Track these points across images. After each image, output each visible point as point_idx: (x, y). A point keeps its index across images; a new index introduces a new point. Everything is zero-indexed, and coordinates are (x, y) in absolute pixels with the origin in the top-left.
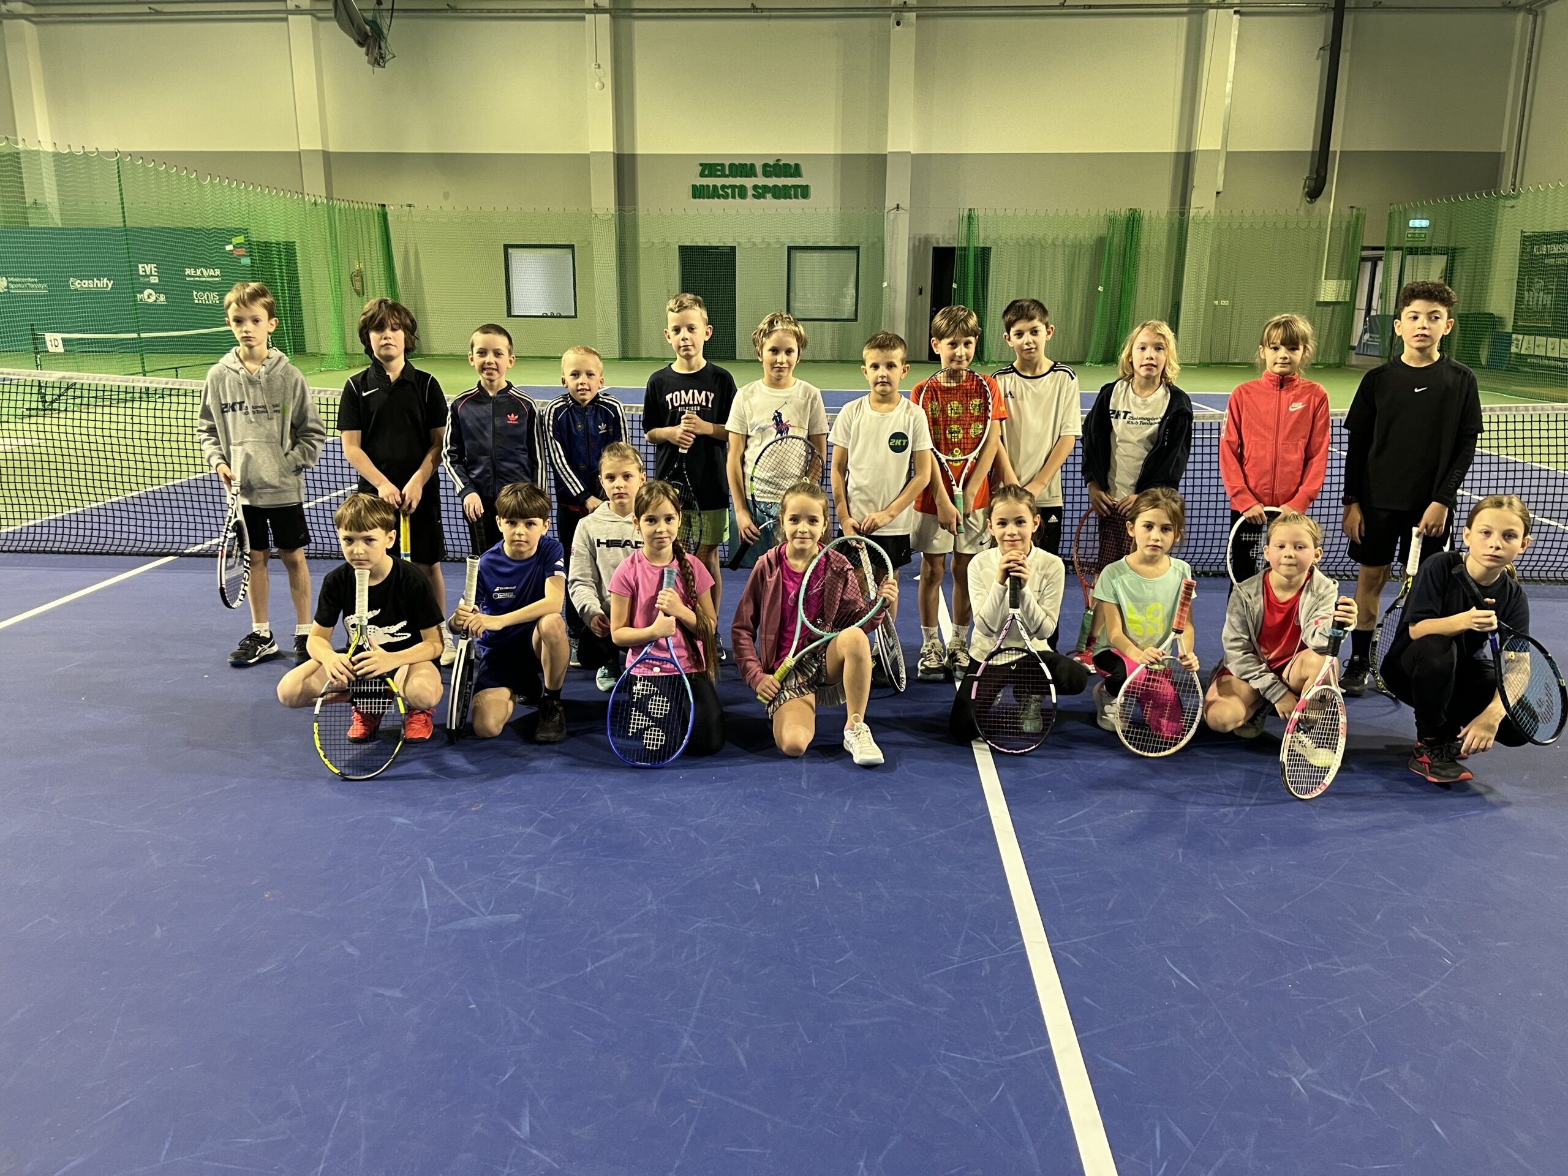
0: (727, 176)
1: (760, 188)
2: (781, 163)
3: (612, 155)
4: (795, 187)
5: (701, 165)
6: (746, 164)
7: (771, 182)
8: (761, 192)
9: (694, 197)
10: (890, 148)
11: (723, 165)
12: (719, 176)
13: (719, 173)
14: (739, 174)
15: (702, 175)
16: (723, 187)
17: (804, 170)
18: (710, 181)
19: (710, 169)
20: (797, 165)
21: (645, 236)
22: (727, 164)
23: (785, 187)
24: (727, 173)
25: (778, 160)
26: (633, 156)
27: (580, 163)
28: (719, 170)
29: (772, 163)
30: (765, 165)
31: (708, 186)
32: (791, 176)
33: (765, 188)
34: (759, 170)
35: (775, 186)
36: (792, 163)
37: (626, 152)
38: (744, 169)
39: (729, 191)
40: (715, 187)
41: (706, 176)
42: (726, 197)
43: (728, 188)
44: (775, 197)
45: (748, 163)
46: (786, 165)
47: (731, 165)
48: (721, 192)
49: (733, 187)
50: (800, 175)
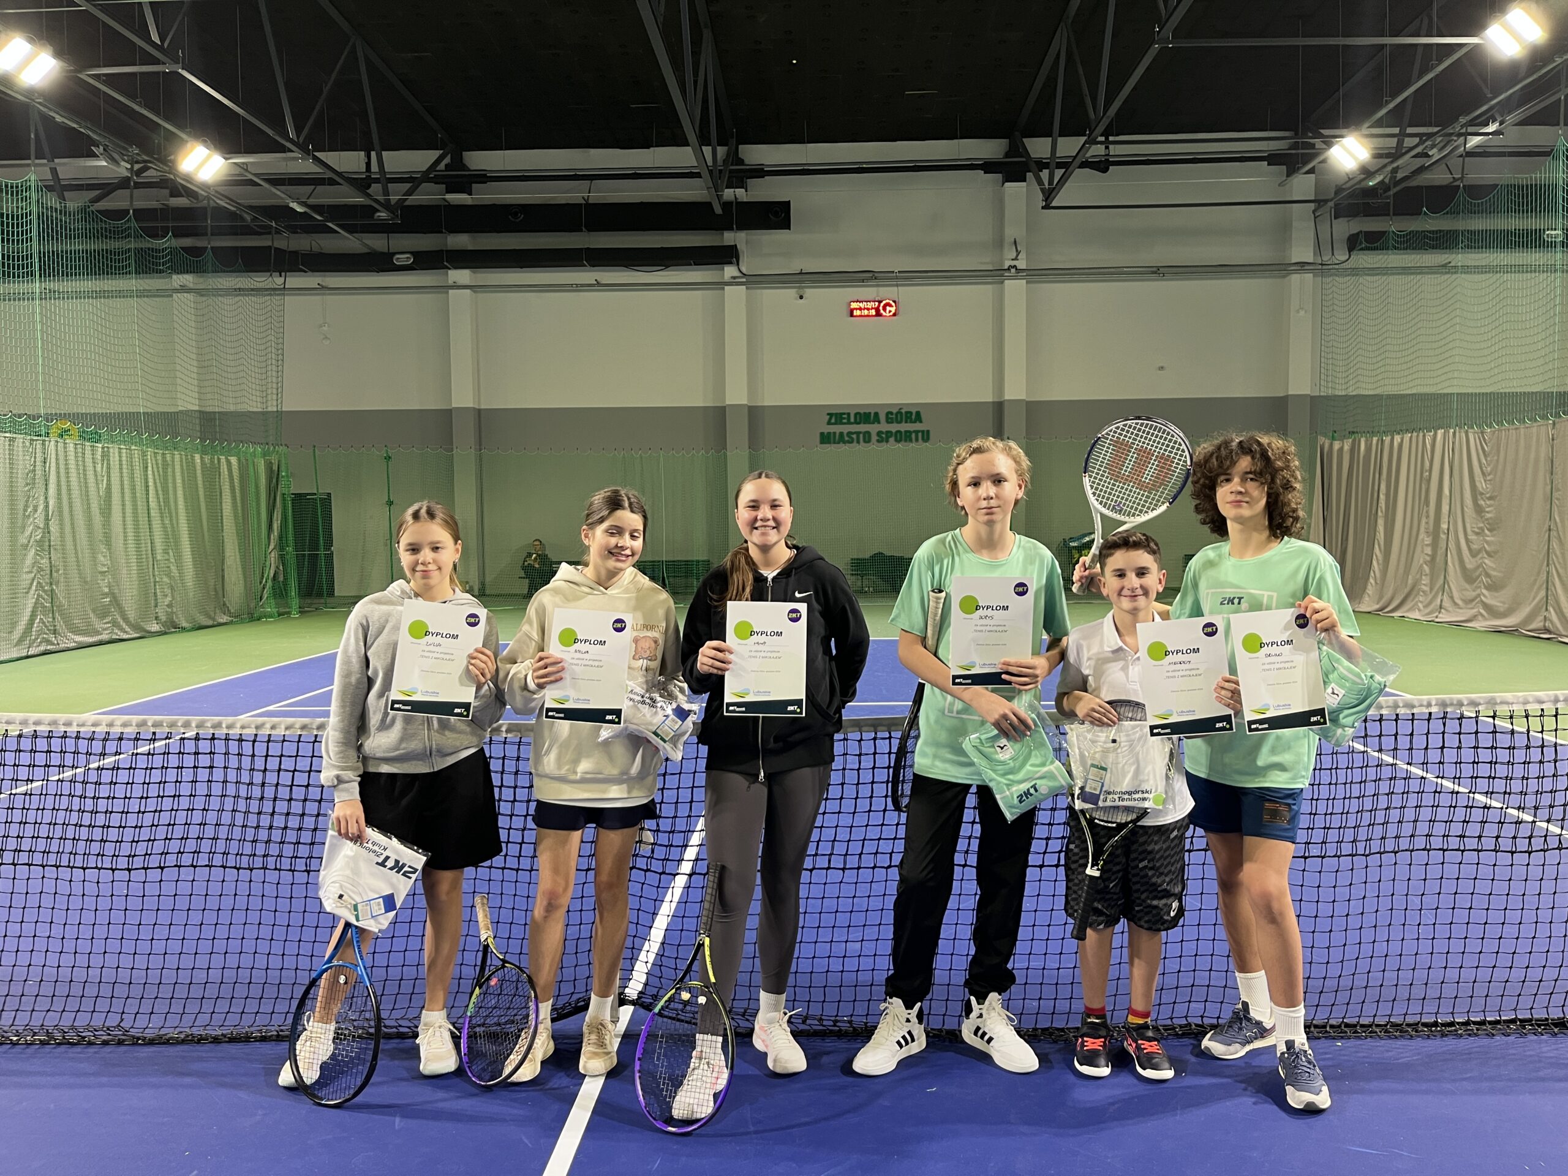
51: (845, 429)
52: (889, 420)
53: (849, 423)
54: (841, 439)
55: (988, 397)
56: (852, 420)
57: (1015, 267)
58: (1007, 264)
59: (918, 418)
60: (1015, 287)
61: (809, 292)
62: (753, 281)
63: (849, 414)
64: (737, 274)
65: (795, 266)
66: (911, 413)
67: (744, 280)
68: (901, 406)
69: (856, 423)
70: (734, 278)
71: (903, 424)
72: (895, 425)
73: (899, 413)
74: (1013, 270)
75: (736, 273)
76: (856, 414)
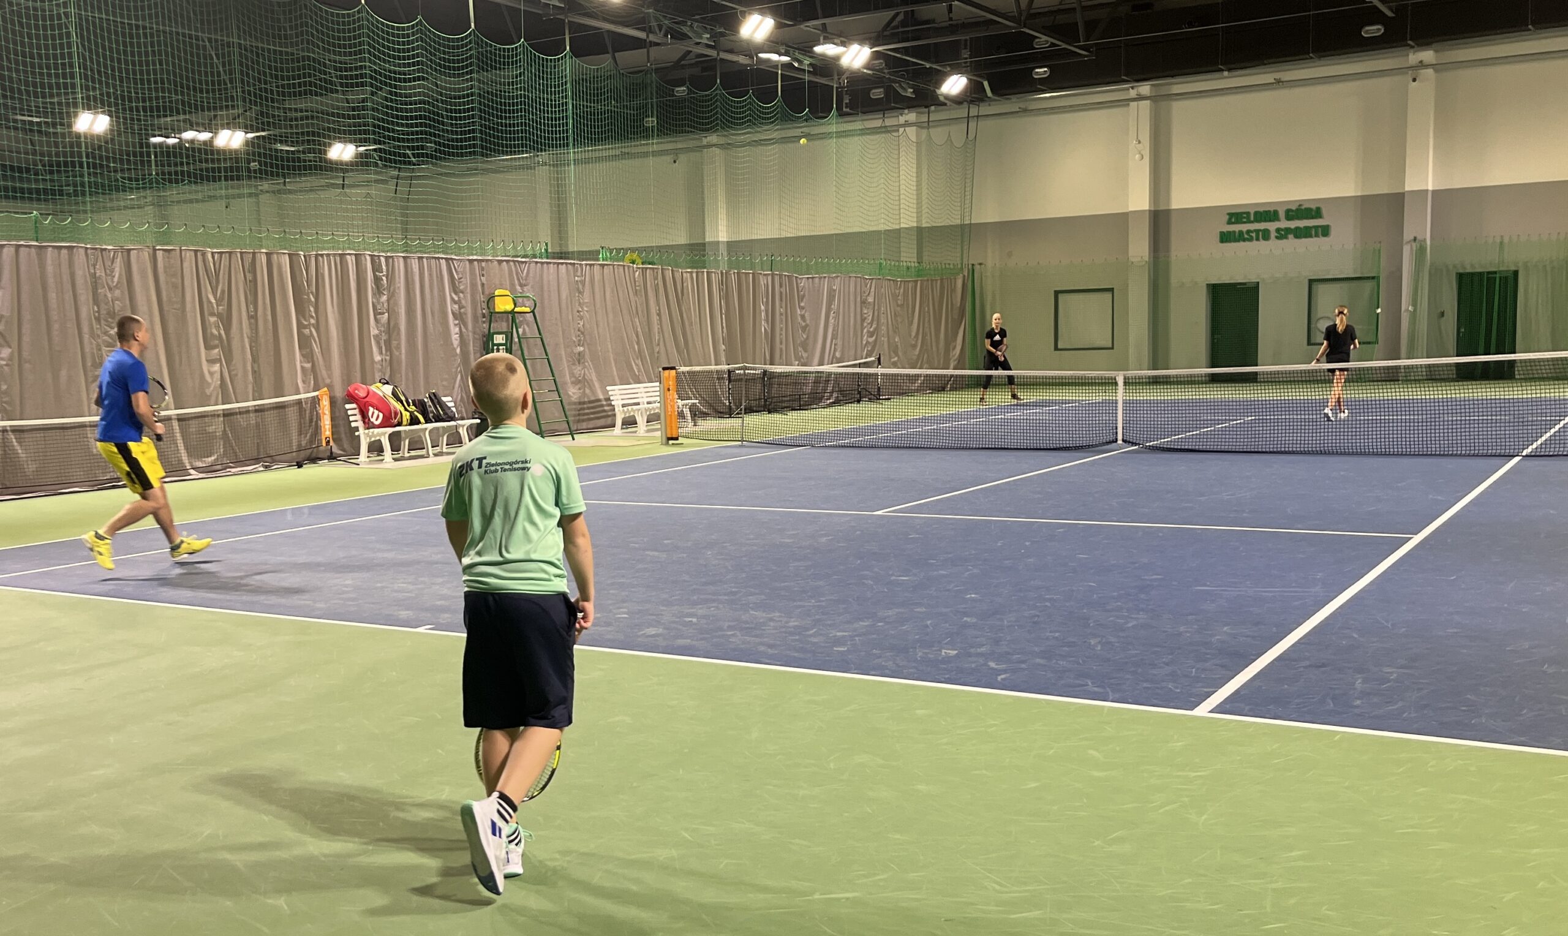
0: (1252, 222)
1: (1282, 230)
2: (1303, 207)
3: (1147, 213)
4: (1316, 227)
5: (1229, 214)
6: (1270, 211)
7: (1293, 224)
8: (1282, 234)
9: (1222, 241)
10: (1408, 188)
11: (1248, 213)
12: (1245, 223)
13: (1245, 220)
14: (1263, 219)
15: (1229, 222)
16: (1248, 232)
17: (1324, 212)
18: (1236, 228)
19: (1236, 216)
20: (1318, 209)
21: (1177, 276)
22: (1252, 212)
23: (1306, 228)
24: (1252, 219)
25: (1300, 205)
26: (1168, 212)
27: (1121, 221)
28: (1245, 218)
29: (1294, 208)
30: (1288, 211)
31: (1234, 232)
32: (1313, 218)
33: (1288, 231)
34: (1282, 215)
35: (1297, 228)
36: (1313, 207)
37: (1162, 207)
38: (1267, 215)
39: (1254, 235)
40: (1241, 232)
41: (1233, 223)
42: (1251, 239)
43: (1252, 232)
44: (1296, 237)
45: (1272, 209)
46: (1309, 210)
47: (1256, 213)
48: (1246, 236)
49: (1257, 231)
50: (1321, 217)
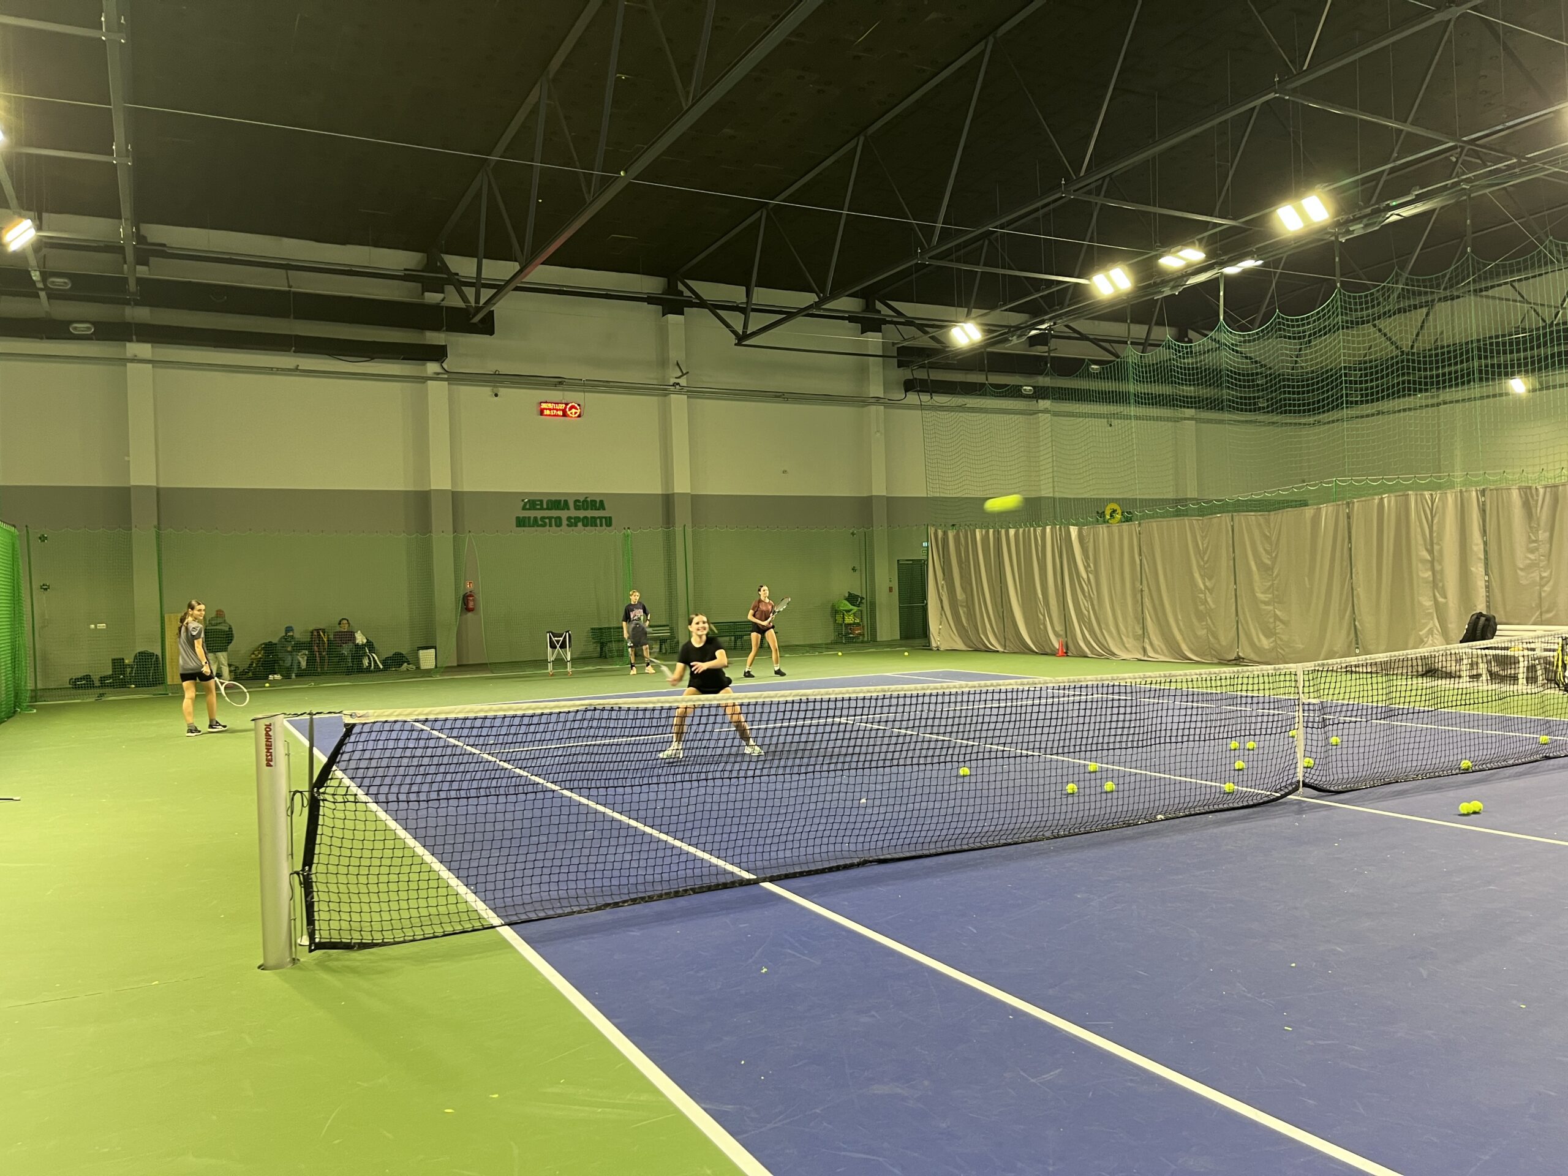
51: (539, 514)
52: (577, 508)
53: (542, 509)
54: (535, 523)
55: (658, 490)
56: (545, 506)
57: (678, 384)
58: (672, 381)
59: (602, 506)
60: (678, 402)
61: (502, 391)
62: (454, 378)
63: (541, 501)
64: (441, 371)
65: (490, 367)
66: (595, 501)
67: (446, 376)
68: (587, 495)
69: (548, 509)
70: (438, 374)
71: (589, 511)
72: (582, 511)
73: (585, 501)
74: (678, 387)
75: (439, 370)
76: (548, 502)
